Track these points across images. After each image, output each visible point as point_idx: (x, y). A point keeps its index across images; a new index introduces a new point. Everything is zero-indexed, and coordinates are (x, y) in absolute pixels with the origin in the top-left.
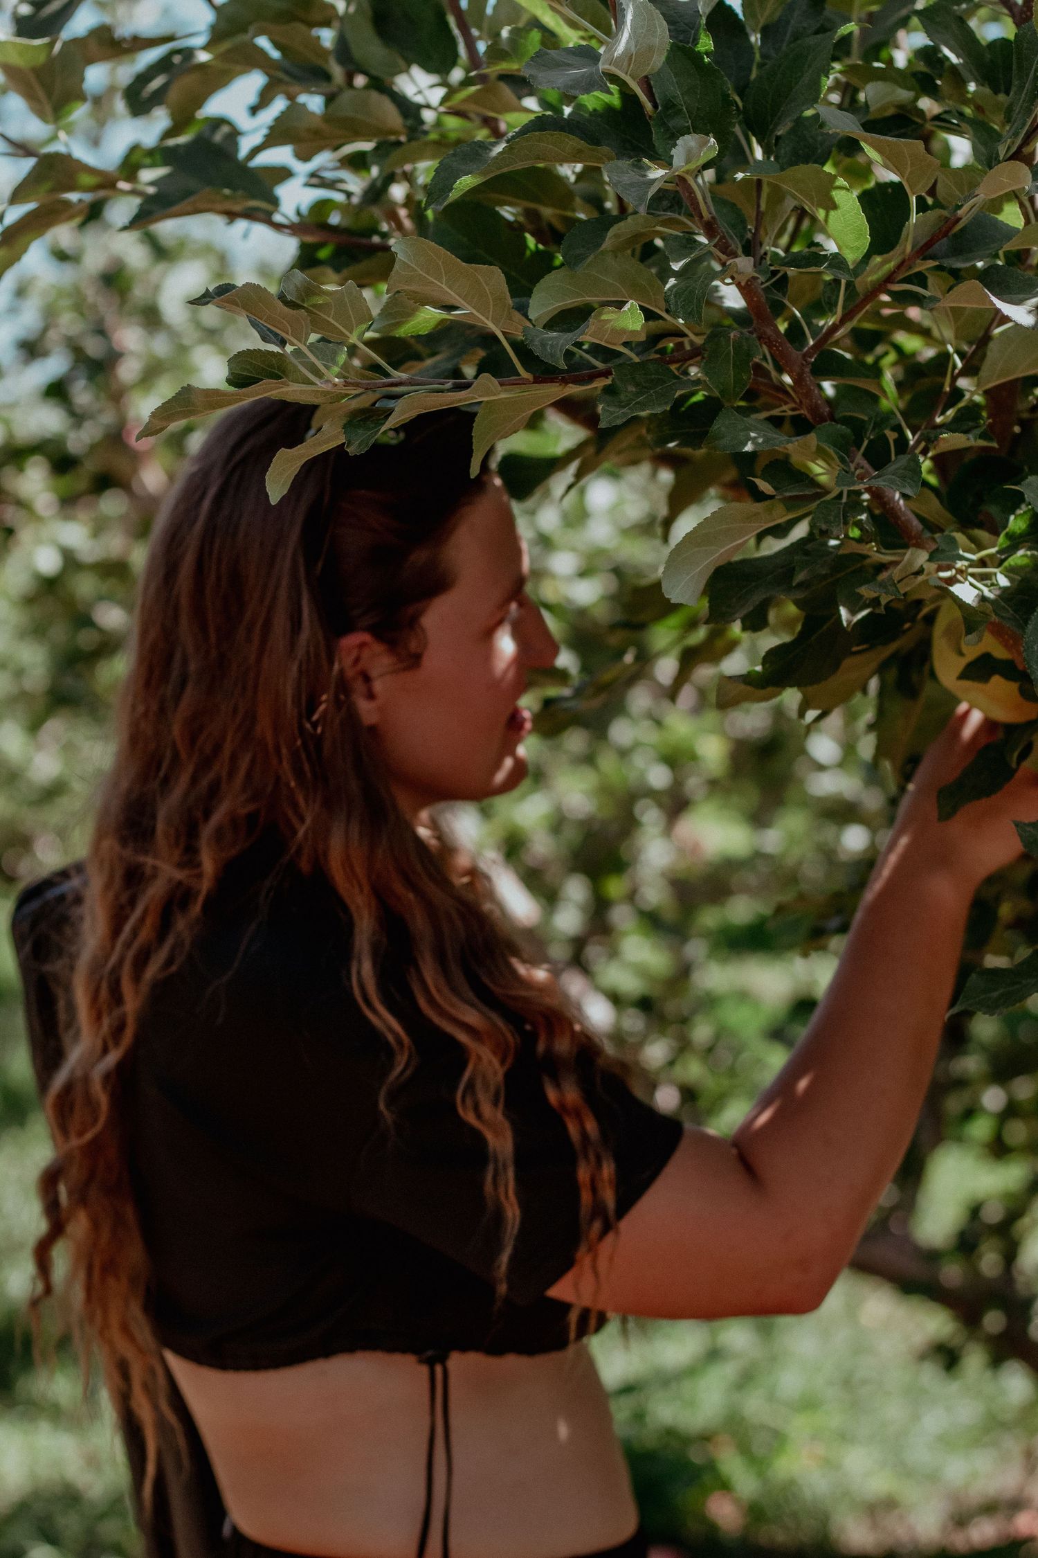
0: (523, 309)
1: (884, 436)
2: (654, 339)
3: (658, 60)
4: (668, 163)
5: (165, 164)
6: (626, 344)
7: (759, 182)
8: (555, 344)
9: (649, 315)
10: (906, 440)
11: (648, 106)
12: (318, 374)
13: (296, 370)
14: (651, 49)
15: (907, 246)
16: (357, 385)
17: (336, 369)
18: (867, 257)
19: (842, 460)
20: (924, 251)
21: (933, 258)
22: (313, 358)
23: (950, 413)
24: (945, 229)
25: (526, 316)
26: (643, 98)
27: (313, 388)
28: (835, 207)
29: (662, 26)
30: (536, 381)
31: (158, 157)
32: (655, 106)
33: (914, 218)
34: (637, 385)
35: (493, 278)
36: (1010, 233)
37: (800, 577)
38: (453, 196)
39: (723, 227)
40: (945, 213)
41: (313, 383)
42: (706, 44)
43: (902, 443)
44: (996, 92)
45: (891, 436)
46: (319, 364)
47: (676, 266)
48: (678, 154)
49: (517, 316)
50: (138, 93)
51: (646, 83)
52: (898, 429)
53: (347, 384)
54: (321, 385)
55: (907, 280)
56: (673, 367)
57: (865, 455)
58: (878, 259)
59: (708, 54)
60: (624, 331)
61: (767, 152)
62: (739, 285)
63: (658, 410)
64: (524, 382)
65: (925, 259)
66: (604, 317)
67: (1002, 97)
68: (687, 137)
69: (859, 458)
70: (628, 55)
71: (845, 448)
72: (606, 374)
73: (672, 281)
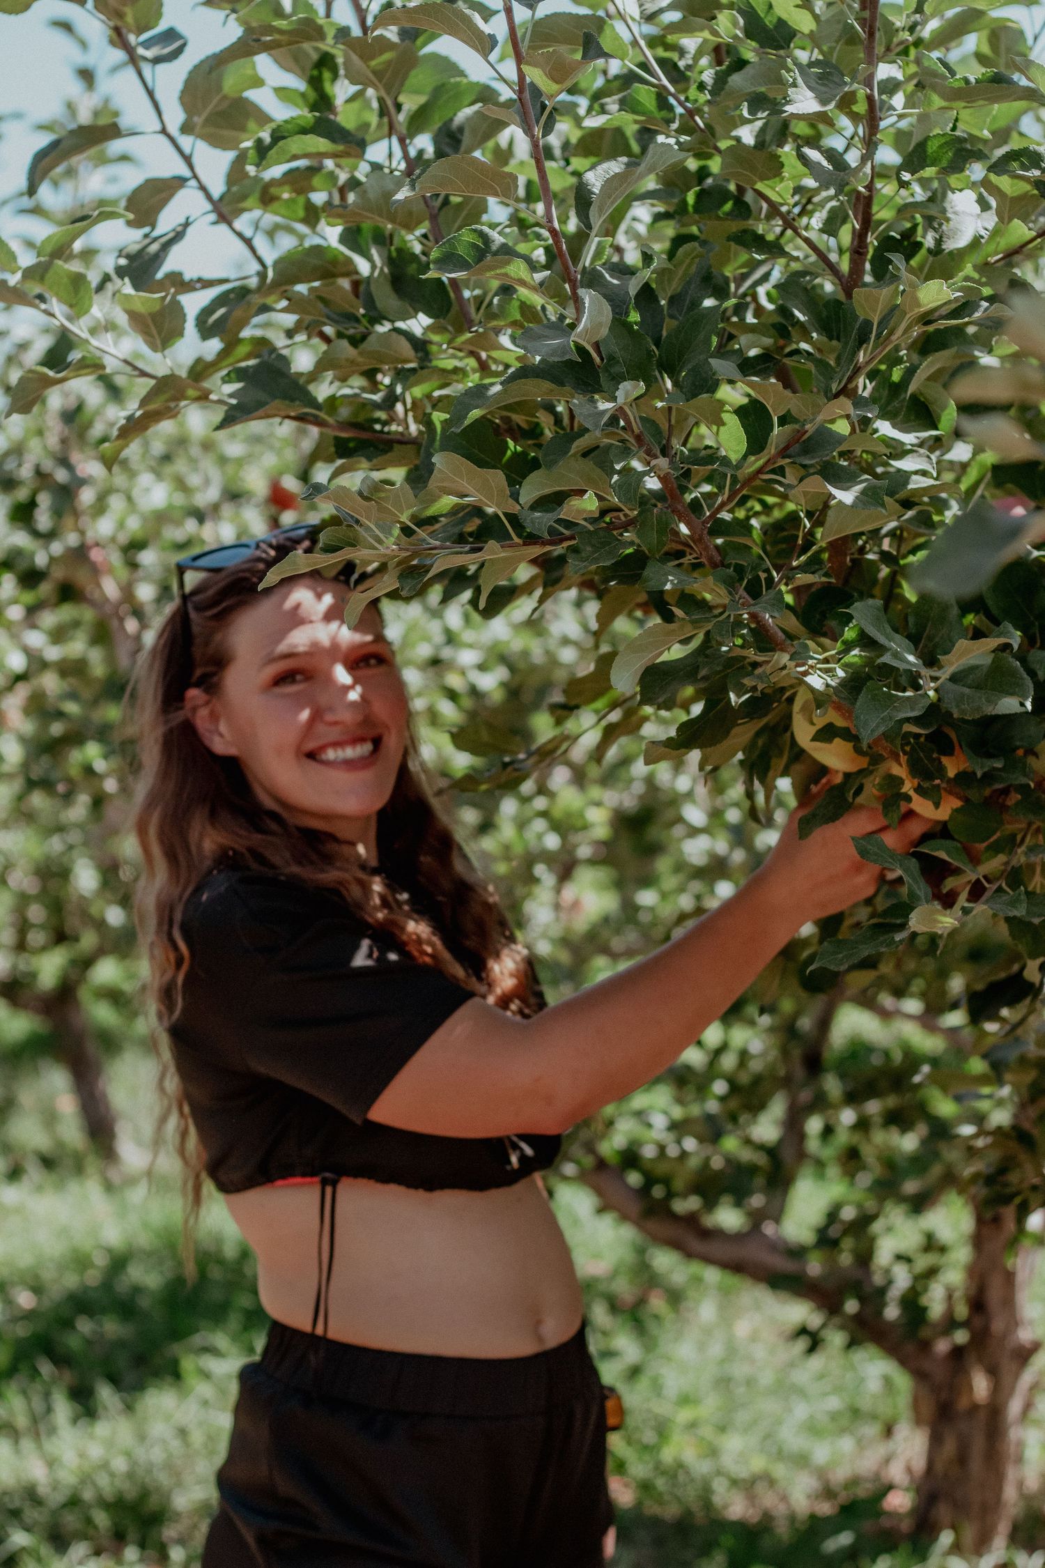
0: (515, 496)
1: (758, 576)
2: (603, 513)
3: (605, 331)
4: (614, 399)
5: (239, 381)
6: (585, 519)
7: (670, 409)
8: (540, 521)
9: (600, 498)
10: (773, 578)
11: (597, 360)
12: (380, 541)
13: (365, 539)
14: (600, 324)
15: (771, 449)
16: (407, 550)
17: (392, 540)
18: (745, 457)
19: (730, 593)
20: (783, 453)
21: (789, 457)
22: (377, 532)
23: (803, 558)
24: (797, 437)
25: (518, 503)
26: (594, 355)
27: (377, 552)
28: (723, 424)
29: (607, 309)
30: (525, 544)
31: (233, 375)
32: (602, 359)
33: (776, 430)
34: (593, 546)
35: (497, 478)
36: (840, 439)
37: (703, 672)
38: (467, 422)
39: (648, 438)
40: (797, 426)
41: (376, 549)
42: (634, 317)
43: (770, 580)
44: (831, 338)
45: (763, 576)
46: (381, 536)
47: (618, 467)
48: (620, 394)
49: (511, 501)
50: (206, 322)
51: (597, 346)
52: (767, 571)
53: (400, 549)
54: (382, 550)
55: (773, 471)
56: (615, 533)
57: (746, 589)
58: (753, 458)
59: (636, 323)
60: (584, 511)
61: (675, 384)
62: (659, 477)
63: (608, 563)
64: (517, 545)
65: (784, 457)
66: (572, 503)
67: (834, 343)
68: (625, 383)
69: (742, 592)
70: (586, 330)
71: (731, 585)
72: (572, 538)
73: (616, 477)
